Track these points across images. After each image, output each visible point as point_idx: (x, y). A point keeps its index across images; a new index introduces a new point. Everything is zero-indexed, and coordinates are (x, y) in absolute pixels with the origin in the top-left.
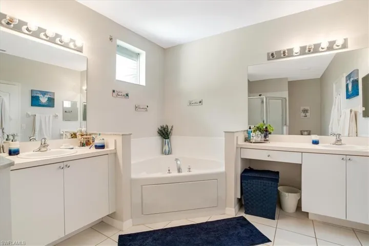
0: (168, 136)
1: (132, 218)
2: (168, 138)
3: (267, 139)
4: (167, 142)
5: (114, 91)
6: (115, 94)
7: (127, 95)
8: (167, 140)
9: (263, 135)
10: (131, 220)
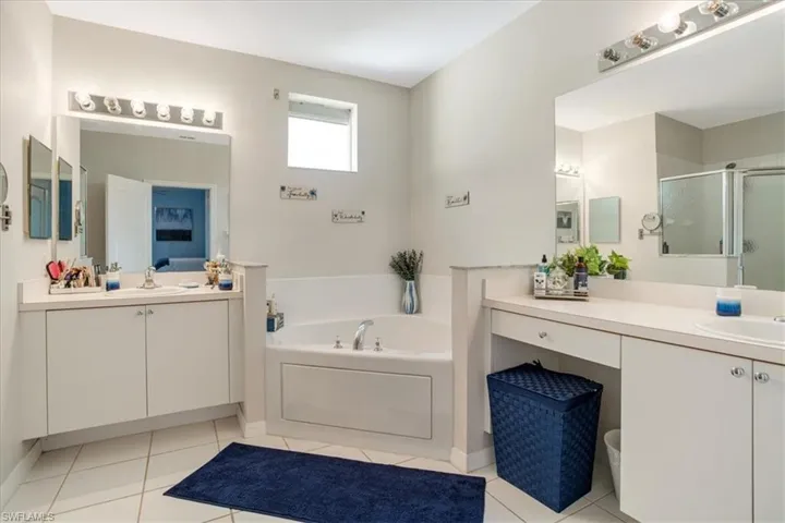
0: (412, 273)
1: (265, 419)
2: (413, 278)
3: (581, 289)
4: (408, 288)
5: (283, 188)
6: (285, 194)
7: (313, 193)
8: (408, 282)
9: (572, 279)
10: (263, 423)
